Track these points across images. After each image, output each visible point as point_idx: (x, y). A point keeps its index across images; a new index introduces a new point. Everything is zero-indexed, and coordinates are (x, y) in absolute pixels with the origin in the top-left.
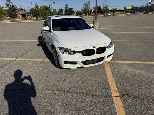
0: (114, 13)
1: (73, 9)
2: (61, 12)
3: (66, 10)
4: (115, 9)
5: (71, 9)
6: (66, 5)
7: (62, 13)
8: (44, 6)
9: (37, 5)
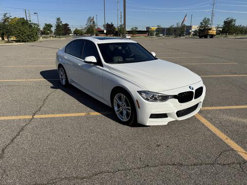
0: (134, 35)
1: (69, 26)
2: (49, 30)
3: (58, 26)
4: (134, 29)
5: (67, 25)
6: (58, 19)
7: (51, 31)
8: (20, 19)
9: (8, 16)
